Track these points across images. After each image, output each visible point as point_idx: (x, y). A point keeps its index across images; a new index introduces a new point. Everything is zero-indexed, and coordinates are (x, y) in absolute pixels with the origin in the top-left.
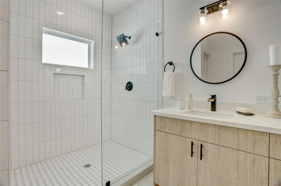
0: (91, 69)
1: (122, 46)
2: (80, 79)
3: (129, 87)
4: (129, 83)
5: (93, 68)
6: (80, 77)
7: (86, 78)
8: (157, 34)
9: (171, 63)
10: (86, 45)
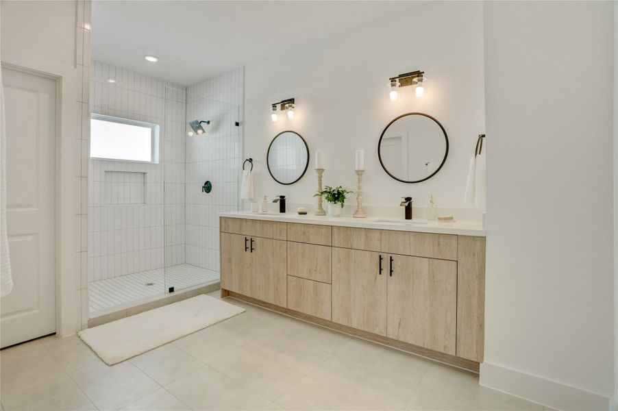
0: (156, 164)
1: (197, 134)
2: (140, 178)
3: (208, 187)
4: (207, 183)
5: (158, 163)
6: (140, 175)
7: (148, 175)
8: (237, 124)
9: (251, 160)
10: (149, 130)
